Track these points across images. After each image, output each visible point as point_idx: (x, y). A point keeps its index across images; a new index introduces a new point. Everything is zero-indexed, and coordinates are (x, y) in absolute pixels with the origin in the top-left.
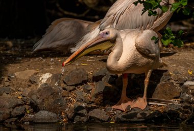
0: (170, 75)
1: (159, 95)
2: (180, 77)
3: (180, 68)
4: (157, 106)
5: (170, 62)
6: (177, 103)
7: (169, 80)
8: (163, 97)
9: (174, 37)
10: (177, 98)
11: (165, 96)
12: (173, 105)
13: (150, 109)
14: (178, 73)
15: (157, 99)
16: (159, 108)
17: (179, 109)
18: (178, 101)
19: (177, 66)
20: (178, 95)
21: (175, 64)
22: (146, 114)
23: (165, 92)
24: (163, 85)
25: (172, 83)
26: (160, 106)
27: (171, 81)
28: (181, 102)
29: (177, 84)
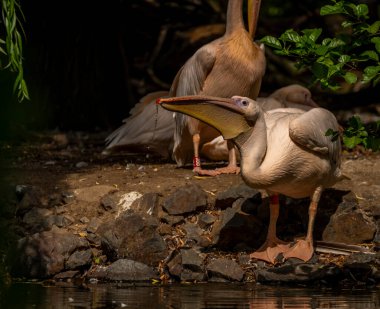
0: (356, 200)
1: (336, 236)
2: (373, 204)
3: (375, 188)
4: (332, 255)
5: (357, 177)
6: (367, 251)
7: (354, 208)
8: (343, 240)
9: (365, 133)
10: (368, 241)
11: (347, 238)
12: (361, 253)
13: (319, 261)
14: (371, 197)
15: (331, 242)
16: (335, 259)
17: (372, 262)
18: (370, 247)
19: (369, 185)
20: (370, 237)
21: (366, 180)
22: (311, 268)
23: (347, 231)
24: (344, 219)
25: (361, 215)
26: (337, 255)
27: (358, 211)
28: (376, 249)
29: (370, 216)
